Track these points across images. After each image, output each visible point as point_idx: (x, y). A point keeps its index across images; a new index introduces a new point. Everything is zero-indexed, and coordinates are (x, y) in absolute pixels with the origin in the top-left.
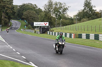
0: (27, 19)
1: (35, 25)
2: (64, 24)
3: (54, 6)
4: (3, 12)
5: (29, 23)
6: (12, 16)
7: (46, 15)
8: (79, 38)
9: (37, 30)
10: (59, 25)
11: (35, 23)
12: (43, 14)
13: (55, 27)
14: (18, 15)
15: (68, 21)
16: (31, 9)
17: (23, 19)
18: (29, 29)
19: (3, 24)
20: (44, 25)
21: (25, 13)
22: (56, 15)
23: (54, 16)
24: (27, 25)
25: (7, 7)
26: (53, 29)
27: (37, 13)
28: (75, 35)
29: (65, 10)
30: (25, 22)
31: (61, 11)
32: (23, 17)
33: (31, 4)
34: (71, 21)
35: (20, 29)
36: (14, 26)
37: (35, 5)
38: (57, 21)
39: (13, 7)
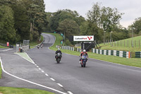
0: (64, 32)
1: (75, 40)
2: (116, 39)
3: (101, 13)
4: (32, 22)
5: (66, 37)
6: (43, 28)
7: (90, 26)
8: (136, 57)
9: (79, 47)
10: (108, 39)
11: (75, 37)
12: (86, 24)
13: (103, 42)
14: (52, 26)
15: (120, 34)
16: (70, 17)
17: (58, 32)
18: (68, 45)
19: (32, 39)
20: (88, 40)
21: (61, 23)
22: (104, 26)
23: (101, 27)
24: (63, 40)
25: (37, 15)
26: (101, 45)
27: (77, 22)
28: (131, 53)
29: (117, 18)
30: (61, 36)
31: (111, 19)
32: (59, 28)
33: (70, 11)
34: (125, 34)
35: (54, 46)
36: (46, 42)
37: (76, 12)
38: (106, 34)
39: (45, 15)
